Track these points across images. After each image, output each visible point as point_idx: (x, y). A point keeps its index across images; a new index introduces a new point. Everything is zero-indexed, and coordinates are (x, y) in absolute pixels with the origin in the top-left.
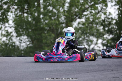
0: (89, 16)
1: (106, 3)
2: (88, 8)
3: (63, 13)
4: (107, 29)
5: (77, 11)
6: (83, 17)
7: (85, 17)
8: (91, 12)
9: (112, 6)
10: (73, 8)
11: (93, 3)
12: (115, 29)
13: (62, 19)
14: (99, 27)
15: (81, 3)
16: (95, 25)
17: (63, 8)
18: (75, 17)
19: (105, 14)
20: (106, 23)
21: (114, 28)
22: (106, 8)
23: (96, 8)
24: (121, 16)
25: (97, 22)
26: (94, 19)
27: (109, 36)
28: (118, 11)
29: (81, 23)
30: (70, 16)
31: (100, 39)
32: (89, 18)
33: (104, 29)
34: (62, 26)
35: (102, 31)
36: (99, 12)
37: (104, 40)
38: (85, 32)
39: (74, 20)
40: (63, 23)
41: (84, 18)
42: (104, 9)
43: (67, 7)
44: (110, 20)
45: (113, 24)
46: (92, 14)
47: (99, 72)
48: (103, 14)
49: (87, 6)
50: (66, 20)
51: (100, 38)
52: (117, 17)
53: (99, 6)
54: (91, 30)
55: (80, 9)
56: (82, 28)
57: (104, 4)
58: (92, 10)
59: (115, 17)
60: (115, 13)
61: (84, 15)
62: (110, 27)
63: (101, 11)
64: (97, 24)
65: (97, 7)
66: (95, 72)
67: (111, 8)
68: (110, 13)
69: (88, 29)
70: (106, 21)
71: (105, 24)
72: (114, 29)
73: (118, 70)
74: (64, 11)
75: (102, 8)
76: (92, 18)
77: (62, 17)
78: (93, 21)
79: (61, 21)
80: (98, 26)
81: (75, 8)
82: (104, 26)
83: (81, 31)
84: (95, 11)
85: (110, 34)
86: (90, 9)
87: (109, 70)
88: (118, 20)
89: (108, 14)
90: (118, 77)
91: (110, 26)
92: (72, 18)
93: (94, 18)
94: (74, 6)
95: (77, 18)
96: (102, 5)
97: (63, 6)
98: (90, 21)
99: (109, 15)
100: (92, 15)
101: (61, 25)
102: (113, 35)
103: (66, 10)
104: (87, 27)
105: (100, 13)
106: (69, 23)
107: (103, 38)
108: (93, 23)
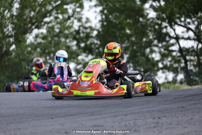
0: (53, 24)
1: (81, 2)
2: (52, 10)
3: (11, 19)
4: (82, 45)
5: (34, 15)
6: (44, 25)
7: (46, 25)
8: (56, 18)
9: (91, 7)
10: (27, 12)
11: (59, 2)
12: (97, 46)
13: (8, 29)
14: (70, 42)
15: (40, 3)
16: (63, 40)
17: (9, 11)
18: (30, 25)
19: (80, 20)
20: (82, 35)
21: (94, 43)
22: (82, 11)
23: (65, 11)
24: (105, 23)
25: (66, 34)
26: (62, 29)
27: (87, 56)
28: (102, 16)
29: (40, 36)
30: (22, 25)
31: (72, 62)
32: (53, 28)
33: (78, 45)
34: (10, 41)
35: (75, 48)
36: (69, 18)
37: (78, 64)
38: (47, 51)
39: (30, 31)
40: (11, 36)
41: (45, 27)
42: (78, 12)
43: (17, 9)
44: (88, 30)
45: (92, 37)
46: (58, 20)
47: (69, 117)
48: (76, 21)
49: (50, 8)
50: (15, 31)
51: (73, 60)
52: (99, 26)
53: (70, 8)
54: (56, 47)
55: (37, 13)
56: (42, 45)
57: (78, 5)
58: (58, 13)
59: (96, 26)
60: (96, 18)
61: (45, 23)
62: (89, 43)
63: (72, 16)
64: (67, 37)
65: (67, 9)
66: (64, 116)
67: (89, 11)
68: (87, 19)
69: (53, 45)
70: (81, 31)
71: (80, 37)
72: (95, 46)
73: (101, 114)
74: (12, 16)
75: (74, 11)
76: (58, 28)
77: (8, 26)
78: (61, 32)
79: (7, 33)
80: (68, 41)
81: (30, 12)
82: (79, 41)
83: (41, 49)
84: (63, 16)
85: (88, 54)
86: (54, 12)
87: (87, 113)
88: (100, 30)
89: (84, 20)
90: (102, 126)
91: (88, 41)
92: (26, 27)
93: (62, 27)
94: (29, 7)
95: (33, 27)
96: (75, 5)
97: (9, 7)
98: (55, 32)
99: (86, 22)
100: (58, 23)
101: (7, 40)
102: (92, 55)
103: (15, 14)
104: (50, 42)
105: (72, 19)
106: (20, 36)
107: (77, 60)
108: (61, 35)
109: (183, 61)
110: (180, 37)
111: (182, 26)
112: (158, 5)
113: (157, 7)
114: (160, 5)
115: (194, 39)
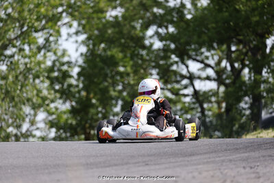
109: (199, 110)
110: (196, 76)
111: (198, 61)
112: (165, 31)
113: (163, 35)
114: (168, 32)
115: (214, 80)
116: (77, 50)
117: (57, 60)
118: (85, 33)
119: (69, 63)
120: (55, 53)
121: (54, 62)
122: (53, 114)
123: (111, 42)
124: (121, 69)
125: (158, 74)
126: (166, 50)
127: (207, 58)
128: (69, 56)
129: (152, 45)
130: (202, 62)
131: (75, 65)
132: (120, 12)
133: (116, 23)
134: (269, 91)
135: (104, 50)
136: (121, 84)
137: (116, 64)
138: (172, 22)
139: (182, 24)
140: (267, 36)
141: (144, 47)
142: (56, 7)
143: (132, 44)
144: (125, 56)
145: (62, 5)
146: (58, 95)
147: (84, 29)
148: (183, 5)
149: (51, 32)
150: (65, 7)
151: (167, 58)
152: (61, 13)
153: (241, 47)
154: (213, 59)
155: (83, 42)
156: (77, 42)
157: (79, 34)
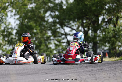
116: (15, 23)
117: (6, 27)
118: (19, 15)
119: (11, 28)
120: (5, 24)
121: (5, 28)
122: (5, 51)
123: (30, 19)
124: (35, 31)
125: (51, 33)
126: (54, 22)
127: (73, 26)
128: (11, 25)
129: (48, 20)
130: (71, 27)
131: (14, 29)
132: (34, 5)
133: (32, 10)
134: (100, 40)
135: (27, 22)
136: (35, 37)
137: (32, 29)
138: (57, 10)
139: (62, 11)
140: (99, 16)
141: (45, 21)
142: (6, 3)
143: (39, 20)
144: (36, 25)
145: (8, 2)
146: (7, 43)
147: (18, 13)
148: (62, 2)
149: (3, 14)
150: (9, 3)
151: (55, 26)
152: (8, 6)
153: (88, 21)
154: (75, 26)
155: (18, 19)
156: (15, 19)
157: (16, 15)
